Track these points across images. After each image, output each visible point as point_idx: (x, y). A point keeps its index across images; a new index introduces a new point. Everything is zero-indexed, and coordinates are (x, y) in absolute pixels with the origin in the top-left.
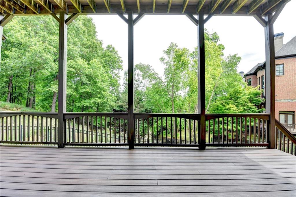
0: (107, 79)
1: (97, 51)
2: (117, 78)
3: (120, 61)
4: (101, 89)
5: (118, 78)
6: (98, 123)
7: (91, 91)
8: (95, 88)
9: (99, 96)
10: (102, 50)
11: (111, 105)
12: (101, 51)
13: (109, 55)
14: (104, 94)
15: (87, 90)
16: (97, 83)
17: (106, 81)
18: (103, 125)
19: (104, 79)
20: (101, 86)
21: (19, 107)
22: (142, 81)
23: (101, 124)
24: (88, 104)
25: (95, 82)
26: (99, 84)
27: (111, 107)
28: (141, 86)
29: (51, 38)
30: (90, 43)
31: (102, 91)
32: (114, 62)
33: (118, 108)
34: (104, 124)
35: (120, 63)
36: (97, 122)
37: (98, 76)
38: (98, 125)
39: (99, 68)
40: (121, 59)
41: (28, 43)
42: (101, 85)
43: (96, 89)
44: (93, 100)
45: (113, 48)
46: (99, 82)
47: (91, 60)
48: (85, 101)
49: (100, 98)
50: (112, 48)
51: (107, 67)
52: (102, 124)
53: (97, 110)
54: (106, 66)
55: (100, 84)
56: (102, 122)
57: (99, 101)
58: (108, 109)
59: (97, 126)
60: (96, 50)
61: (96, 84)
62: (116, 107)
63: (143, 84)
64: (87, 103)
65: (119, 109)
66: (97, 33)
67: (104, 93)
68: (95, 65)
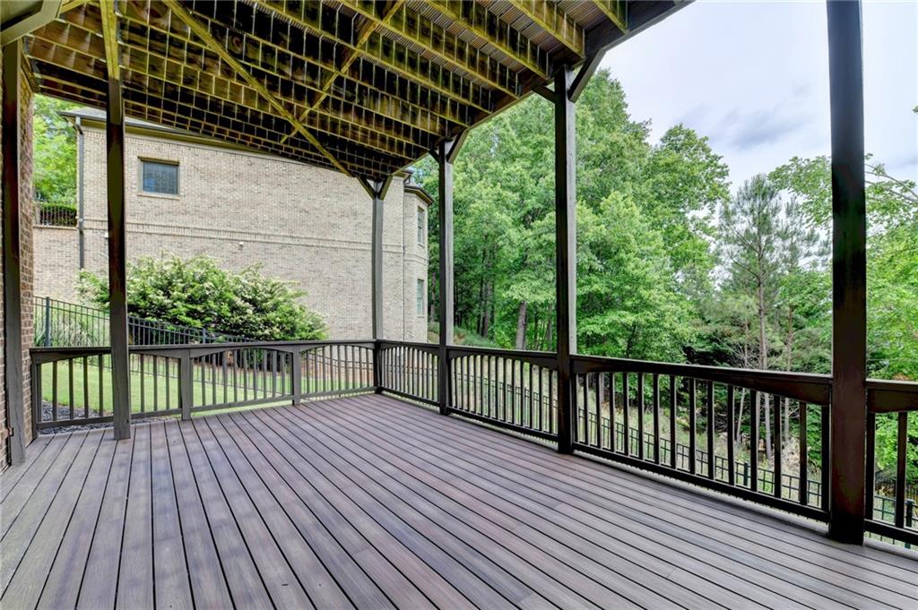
0: (658, 247)
1: (625, 164)
2: (704, 236)
3: (719, 170)
4: (635, 281)
5: (709, 235)
6: (631, 389)
7: (609, 290)
8: (618, 280)
9: (629, 303)
10: (639, 156)
11: (675, 332)
12: (638, 159)
13: (668, 165)
14: (646, 297)
15: (596, 287)
16: (625, 263)
17: (656, 254)
18: (646, 397)
19: (649, 248)
20: (636, 271)
21: (462, 334)
22: (813, 231)
23: (639, 394)
24: (597, 330)
25: (620, 263)
26: (629, 268)
27: (675, 337)
28: (808, 255)
29: (509, 170)
30: (602, 147)
31: (641, 287)
32: (692, 180)
33: (701, 345)
34: (650, 395)
35: (716, 179)
36: (628, 385)
37: (627, 240)
38: (631, 395)
39: (627, 218)
40: (720, 163)
41: (469, 197)
42: (637, 267)
43: (621, 284)
44: (612, 317)
45: (688, 135)
46: (629, 260)
47: (603, 198)
48: (590, 320)
49: (634, 310)
50: (682, 137)
51: (662, 205)
52: (643, 393)
53: (629, 347)
54: (656, 202)
55: (632, 265)
56: (643, 385)
57: (630, 318)
58: (667, 344)
59: (628, 398)
60: (619, 163)
61: (622, 268)
62: (694, 339)
63: (818, 243)
64: (595, 326)
65: (708, 348)
66: (627, 106)
67: (645, 293)
68: (615, 209)
